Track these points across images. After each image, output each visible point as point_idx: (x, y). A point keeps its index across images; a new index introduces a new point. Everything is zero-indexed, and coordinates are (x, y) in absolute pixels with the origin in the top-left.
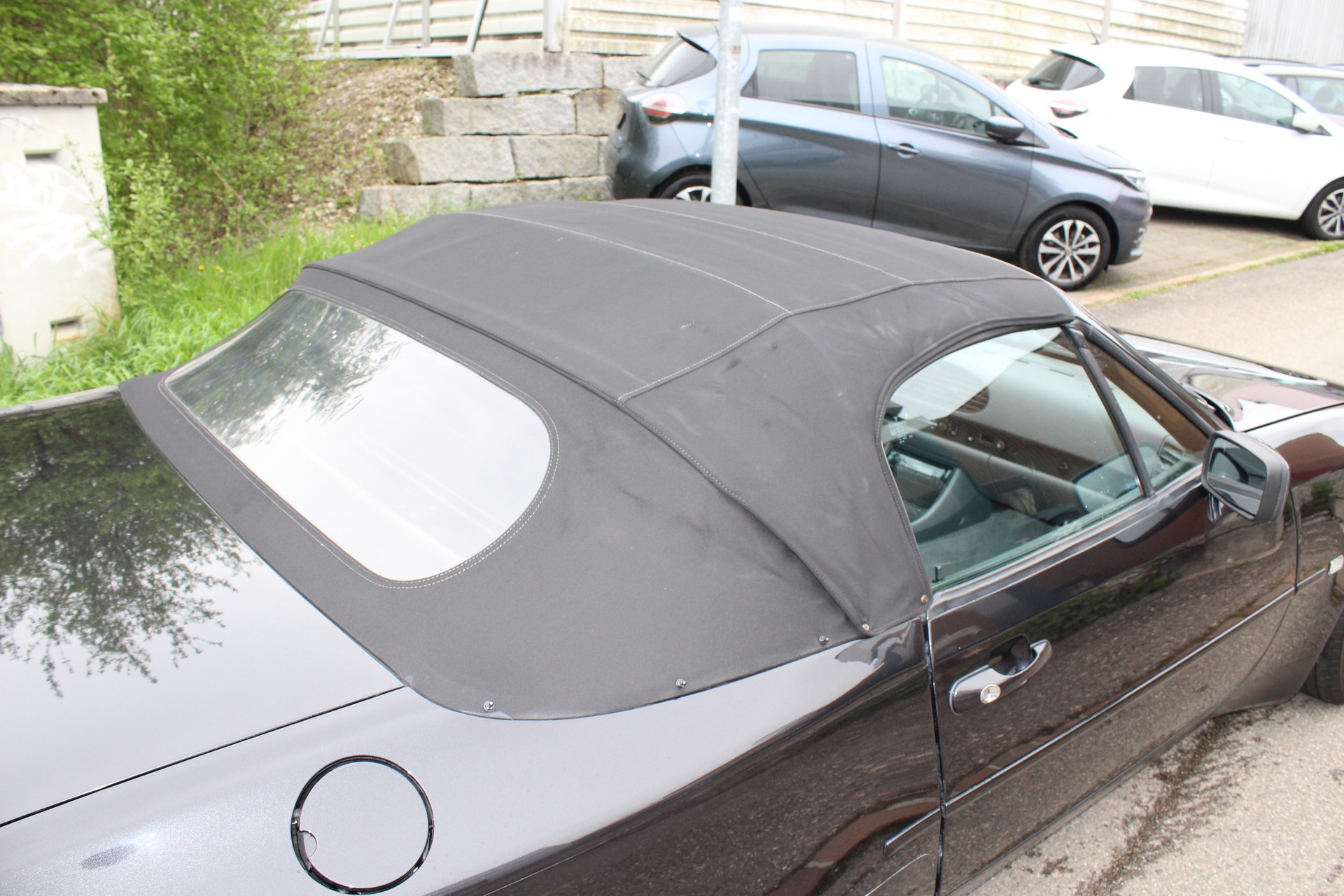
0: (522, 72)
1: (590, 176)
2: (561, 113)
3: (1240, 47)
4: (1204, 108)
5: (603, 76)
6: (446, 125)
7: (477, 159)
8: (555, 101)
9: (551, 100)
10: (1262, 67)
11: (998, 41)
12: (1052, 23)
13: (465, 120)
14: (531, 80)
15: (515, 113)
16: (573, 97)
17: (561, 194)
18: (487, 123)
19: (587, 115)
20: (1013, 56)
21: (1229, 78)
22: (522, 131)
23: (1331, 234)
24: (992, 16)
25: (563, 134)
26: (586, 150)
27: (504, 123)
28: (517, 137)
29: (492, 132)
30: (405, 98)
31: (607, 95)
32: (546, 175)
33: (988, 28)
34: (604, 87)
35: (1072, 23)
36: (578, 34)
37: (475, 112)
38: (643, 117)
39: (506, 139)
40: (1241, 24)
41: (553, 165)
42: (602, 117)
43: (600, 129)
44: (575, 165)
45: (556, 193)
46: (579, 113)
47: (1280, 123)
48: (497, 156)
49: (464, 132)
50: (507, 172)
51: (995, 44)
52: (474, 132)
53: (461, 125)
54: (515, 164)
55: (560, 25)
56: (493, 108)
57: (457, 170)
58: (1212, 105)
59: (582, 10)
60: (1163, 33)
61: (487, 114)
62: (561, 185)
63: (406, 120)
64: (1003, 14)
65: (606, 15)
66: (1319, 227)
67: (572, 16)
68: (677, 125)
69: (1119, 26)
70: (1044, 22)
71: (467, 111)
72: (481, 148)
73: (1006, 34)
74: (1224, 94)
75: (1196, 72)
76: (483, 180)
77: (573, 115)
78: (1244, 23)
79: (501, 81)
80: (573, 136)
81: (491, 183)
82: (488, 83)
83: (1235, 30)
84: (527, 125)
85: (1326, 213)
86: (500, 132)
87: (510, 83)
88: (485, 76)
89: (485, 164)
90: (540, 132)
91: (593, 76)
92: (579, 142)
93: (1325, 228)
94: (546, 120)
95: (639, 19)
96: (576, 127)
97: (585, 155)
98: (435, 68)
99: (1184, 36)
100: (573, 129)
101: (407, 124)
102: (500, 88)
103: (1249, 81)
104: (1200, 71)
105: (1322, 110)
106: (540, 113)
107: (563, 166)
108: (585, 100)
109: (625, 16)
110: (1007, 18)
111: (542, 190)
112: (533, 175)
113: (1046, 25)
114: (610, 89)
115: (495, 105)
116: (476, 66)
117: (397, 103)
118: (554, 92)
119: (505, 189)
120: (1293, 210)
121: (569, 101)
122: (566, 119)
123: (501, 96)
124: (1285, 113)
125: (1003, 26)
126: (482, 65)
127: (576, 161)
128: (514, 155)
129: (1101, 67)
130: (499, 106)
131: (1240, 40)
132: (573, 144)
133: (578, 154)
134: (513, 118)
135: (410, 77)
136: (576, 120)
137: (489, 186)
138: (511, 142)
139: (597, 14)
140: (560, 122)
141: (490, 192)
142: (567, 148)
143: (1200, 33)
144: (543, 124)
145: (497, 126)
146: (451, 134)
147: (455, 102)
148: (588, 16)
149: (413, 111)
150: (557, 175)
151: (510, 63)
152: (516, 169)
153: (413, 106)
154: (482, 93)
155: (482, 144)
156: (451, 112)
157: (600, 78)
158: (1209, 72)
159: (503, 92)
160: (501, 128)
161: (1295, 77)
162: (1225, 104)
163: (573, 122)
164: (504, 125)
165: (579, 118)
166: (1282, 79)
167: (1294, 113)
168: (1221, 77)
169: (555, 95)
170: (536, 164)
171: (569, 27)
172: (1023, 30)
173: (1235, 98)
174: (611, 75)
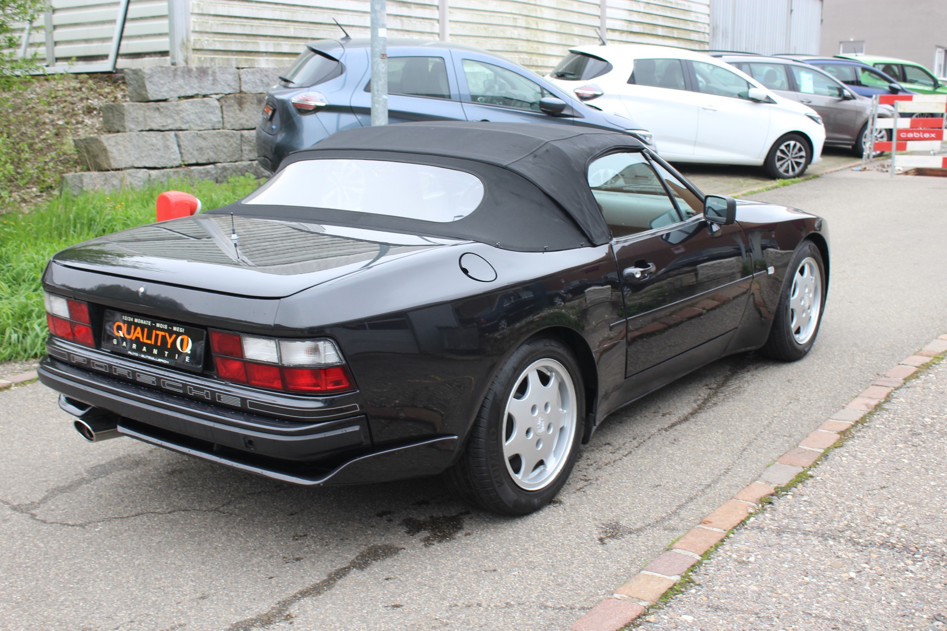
0: (181, 81)
1: (236, 161)
2: (211, 113)
3: (708, 43)
4: (686, 88)
5: (240, 83)
6: (127, 124)
7: (152, 149)
8: (207, 104)
9: (204, 102)
10: (724, 57)
11: (522, 47)
12: (562, 31)
13: (141, 119)
14: (187, 88)
15: (178, 114)
16: (218, 100)
17: (215, 176)
18: (157, 121)
19: (230, 114)
20: (534, 57)
21: (702, 65)
22: (184, 127)
23: (786, 174)
24: (515, 27)
25: (214, 129)
26: (232, 141)
27: (170, 121)
28: (180, 132)
29: (161, 128)
30: (71, 106)
31: (244, 98)
32: (204, 162)
33: (513, 37)
34: (241, 92)
35: (577, 30)
36: (199, 52)
37: (148, 113)
38: (293, 110)
39: (172, 133)
40: (706, 26)
41: (208, 153)
42: (241, 115)
43: (241, 125)
44: (225, 153)
45: (212, 175)
46: (225, 113)
47: (740, 96)
48: (167, 147)
49: (140, 129)
50: (175, 159)
51: (520, 49)
52: (147, 129)
53: (138, 123)
54: (181, 153)
55: (184, 45)
56: (162, 110)
57: (137, 159)
58: (691, 85)
59: (200, 32)
60: (648, 34)
61: (157, 114)
62: (215, 169)
63: (78, 123)
64: (524, 25)
65: (219, 36)
66: (777, 169)
67: (193, 37)
68: (320, 115)
69: (614, 30)
70: (555, 30)
71: (141, 112)
72: (154, 141)
73: (528, 41)
74: (699, 78)
75: (678, 62)
76: (158, 166)
77: (220, 114)
78: (708, 25)
79: (165, 88)
80: (221, 130)
81: (163, 168)
82: (156, 90)
83: (702, 30)
84: (187, 122)
85: (780, 159)
86: (167, 128)
87: (172, 90)
88: (154, 85)
89: (158, 153)
90: (197, 128)
91: (232, 84)
92: (227, 135)
93: (781, 170)
94: (200, 118)
95: (245, 39)
96: (223, 123)
97: (231, 145)
98: (90, 82)
99: (664, 37)
100: (221, 125)
101: (79, 126)
102: (165, 94)
103: (715, 67)
104: (679, 60)
105: (769, 87)
106: (196, 113)
107: (216, 154)
108: (228, 102)
109: (234, 37)
110: (527, 28)
111: (202, 173)
112: (194, 162)
113: (557, 32)
114: (245, 93)
115: (162, 107)
116: (146, 77)
117: (65, 110)
118: (205, 96)
119: (175, 173)
120: (757, 158)
121: (217, 103)
122: (216, 117)
123: (165, 100)
124: (743, 89)
125: (525, 34)
126: (151, 76)
127: (224, 150)
128: (179, 146)
129: (609, 61)
130: (166, 108)
131: (707, 38)
132: (222, 136)
133: (226, 145)
134: (177, 118)
135: (69, 89)
136: (223, 118)
137: (162, 171)
138: (176, 135)
139: (212, 35)
140: (211, 120)
141: (163, 175)
142: (218, 139)
143: (676, 34)
144: (199, 122)
145: (165, 124)
146: (131, 130)
147: (133, 106)
148: (205, 37)
149: (82, 115)
150: (212, 161)
151: (171, 74)
152: (182, 157)
153: (81, 112)
154: (151, 99)
155: (155, 138)
156: (130, 113)
157: (238, 85)
158: (686, 61)
159: (167, 97)
160: (167, 126)
161: (748, 63)
162: (700, 85)
163: (221, 119)
164: (170, 123)
165: (225, 116)
166: (739, 65)
167: (749, 88)
168: (695, 65)
169: (206, 99)
170: (195, 153)
171: (191, 46)
172: (540, 36)
173: (708, 81)
174: (246, 83)
